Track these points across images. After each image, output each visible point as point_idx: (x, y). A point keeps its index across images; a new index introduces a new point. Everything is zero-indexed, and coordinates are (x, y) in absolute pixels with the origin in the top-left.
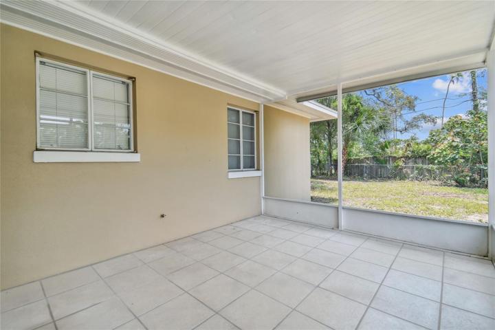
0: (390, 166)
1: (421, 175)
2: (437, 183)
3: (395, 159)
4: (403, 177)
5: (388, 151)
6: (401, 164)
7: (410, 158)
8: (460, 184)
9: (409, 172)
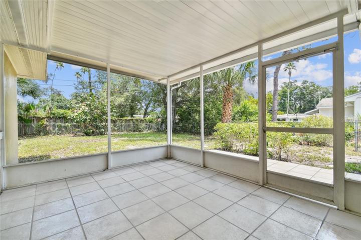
0: (34, 125)
1: (61, 131)
2: (72, 135)
3: (39, 119)
4: (47, 133)
5: (32, 112)
6: (45, 122)
7: (51, 119)
8: (87, 134)
9: (51, 129)
